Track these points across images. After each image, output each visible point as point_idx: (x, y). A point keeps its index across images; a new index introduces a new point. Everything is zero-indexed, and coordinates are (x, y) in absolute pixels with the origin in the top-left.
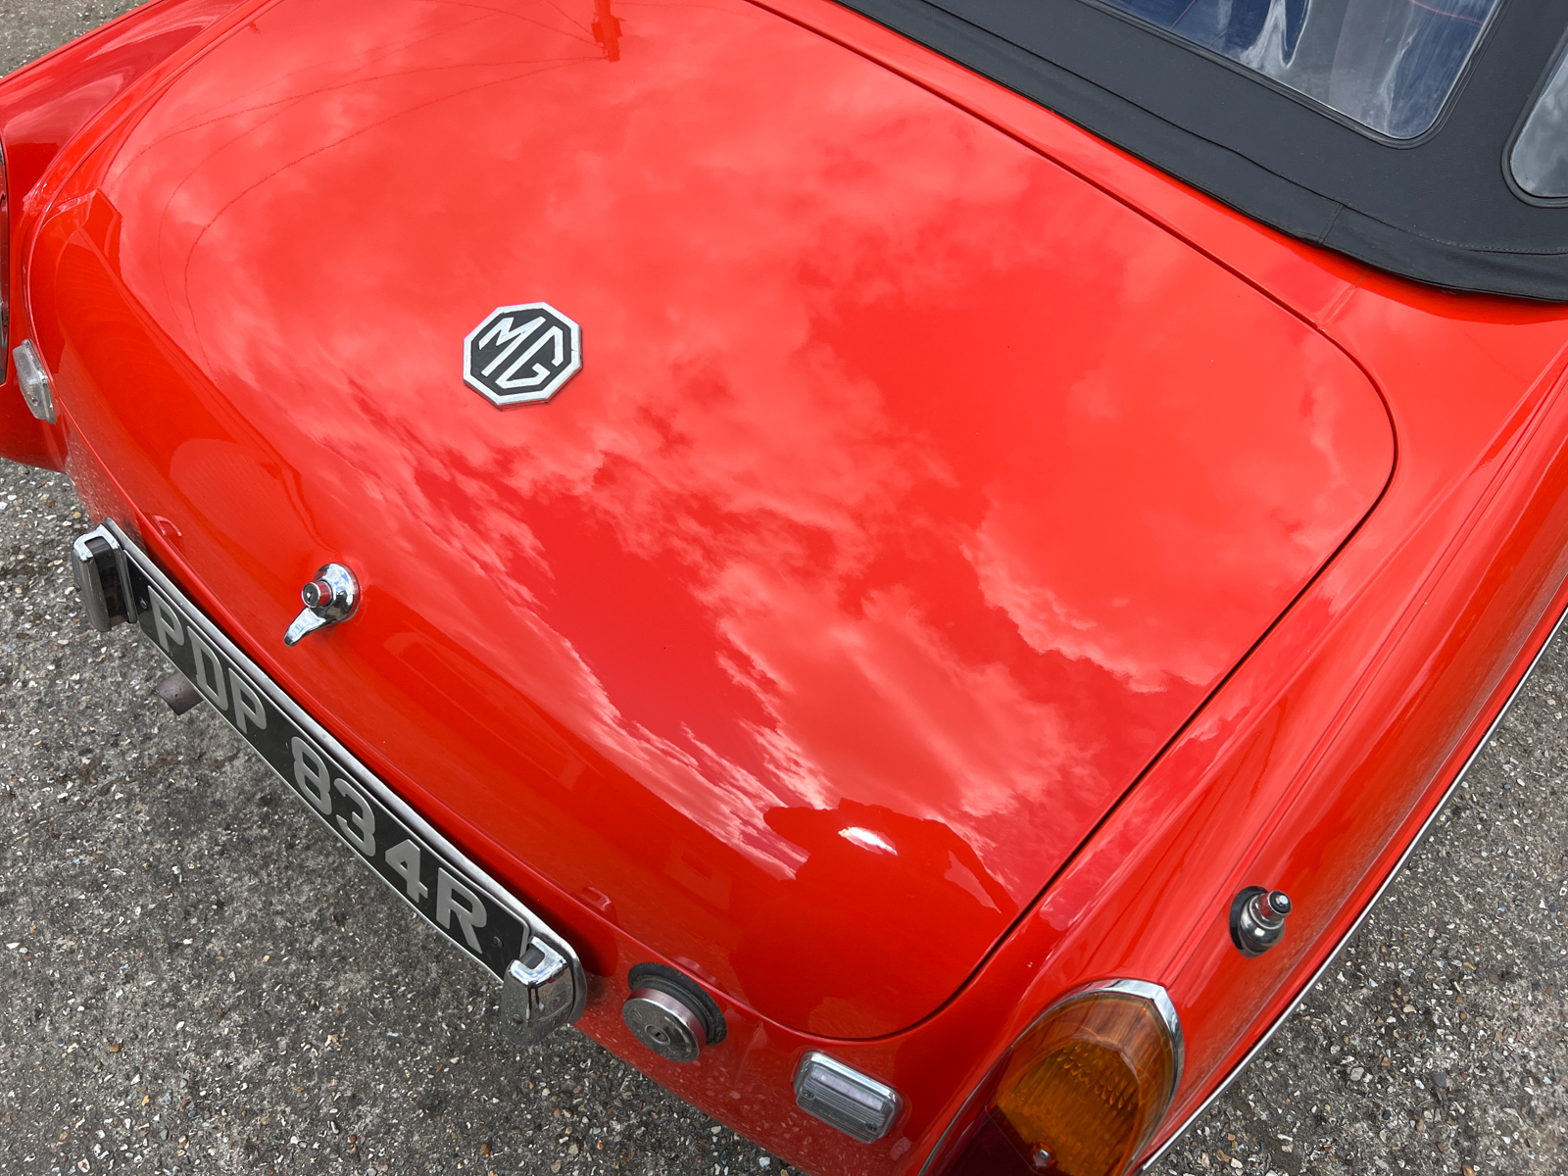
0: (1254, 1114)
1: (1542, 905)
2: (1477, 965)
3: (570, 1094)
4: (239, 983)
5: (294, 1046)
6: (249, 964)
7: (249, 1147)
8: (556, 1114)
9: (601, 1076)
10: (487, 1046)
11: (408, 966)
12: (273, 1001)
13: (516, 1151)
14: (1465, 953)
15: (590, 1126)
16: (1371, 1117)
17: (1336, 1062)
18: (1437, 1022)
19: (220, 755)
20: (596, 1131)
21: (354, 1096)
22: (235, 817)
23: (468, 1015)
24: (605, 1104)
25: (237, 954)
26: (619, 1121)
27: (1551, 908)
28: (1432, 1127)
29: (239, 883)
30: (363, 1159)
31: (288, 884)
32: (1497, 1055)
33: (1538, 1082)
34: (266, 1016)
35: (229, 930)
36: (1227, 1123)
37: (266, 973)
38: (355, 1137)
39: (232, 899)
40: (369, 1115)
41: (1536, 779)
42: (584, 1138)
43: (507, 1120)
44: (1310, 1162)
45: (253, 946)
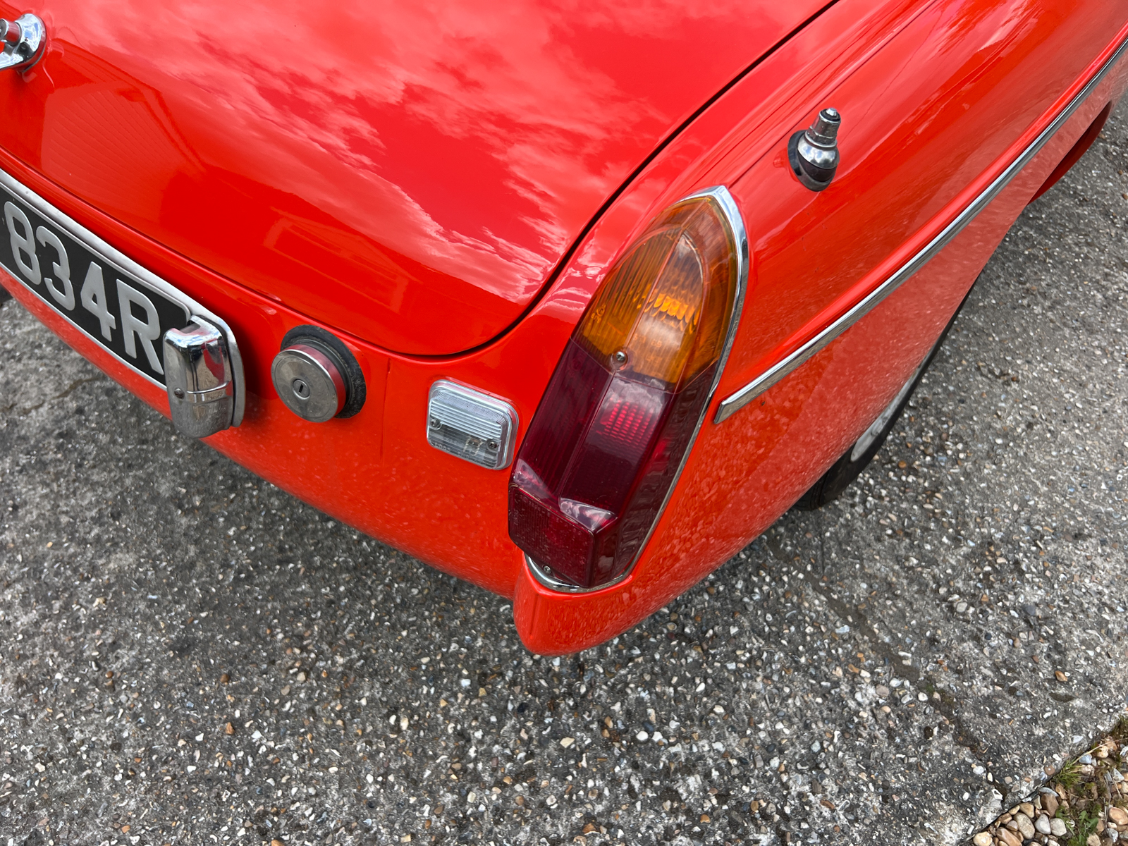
0: (878, 638)
1: (1103, 486)
2: (1054, 529)
3: (302, 638)
4: (25, 562)
5: (66, 607)
6: (34, 550)
7: (19, 682)
8: (288, 652)
9: (328, 625)
10: (232, 604)
11: (170, 547)
12: (52, 575)
13: (251, 679)
14: (1045, 520)
15: (317, 659)
16: (976, 638)
17: (944, 600)
18: (1025, 569)
19: (28, 405)
20: (322, 664)
21: (114, 643)
22: (35, 447)
23: (218, 582)
24: (330, 644)
25: (25, 542)
26: (342, 656)
27: (1111, 489)
28: (1027, 645)
29: (33, 492)
30: (118, 689)
31: (74, 493)
32: (1076, 592)
33: (1113, 611)
34: (44, 586)
35: (21, 525)
36: (856, 645)
37: (48, 555)
38: (113, 674)
39: (25, 503)
40: (126, 656)
41: (1091, 403)
42: (311, 669)
43: (246, 657)
44: (926, 672)
45: (40, 537)
